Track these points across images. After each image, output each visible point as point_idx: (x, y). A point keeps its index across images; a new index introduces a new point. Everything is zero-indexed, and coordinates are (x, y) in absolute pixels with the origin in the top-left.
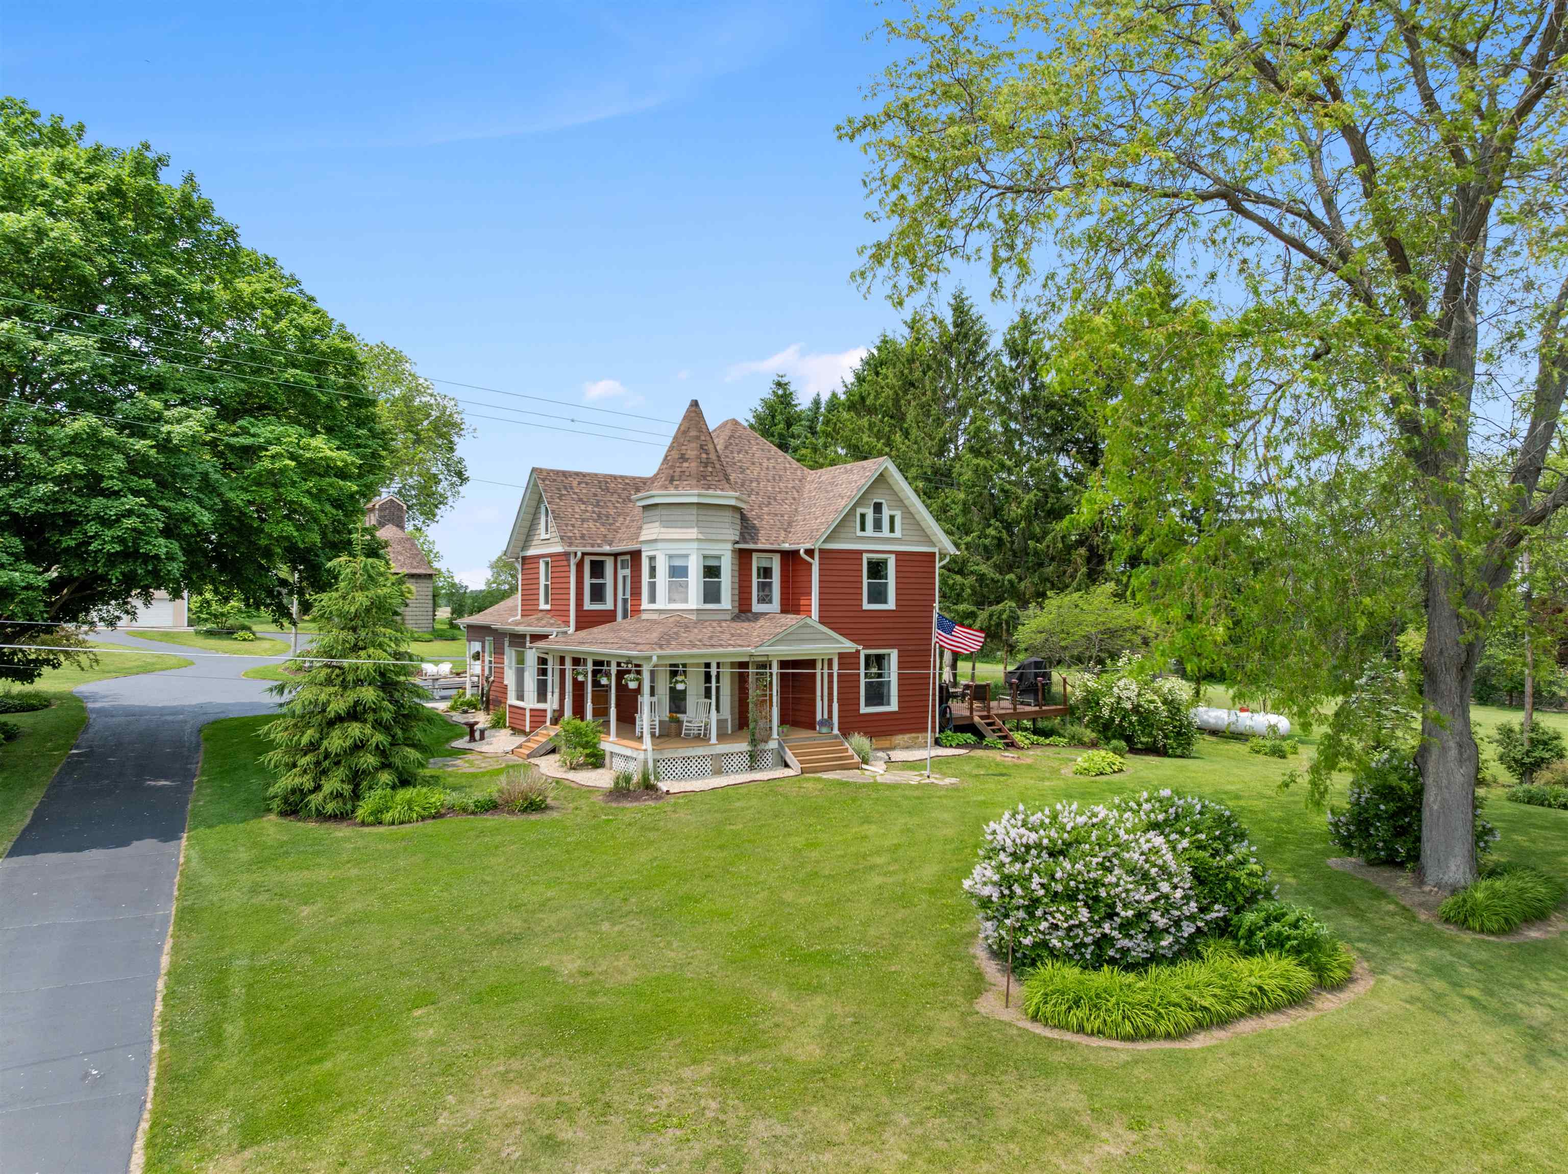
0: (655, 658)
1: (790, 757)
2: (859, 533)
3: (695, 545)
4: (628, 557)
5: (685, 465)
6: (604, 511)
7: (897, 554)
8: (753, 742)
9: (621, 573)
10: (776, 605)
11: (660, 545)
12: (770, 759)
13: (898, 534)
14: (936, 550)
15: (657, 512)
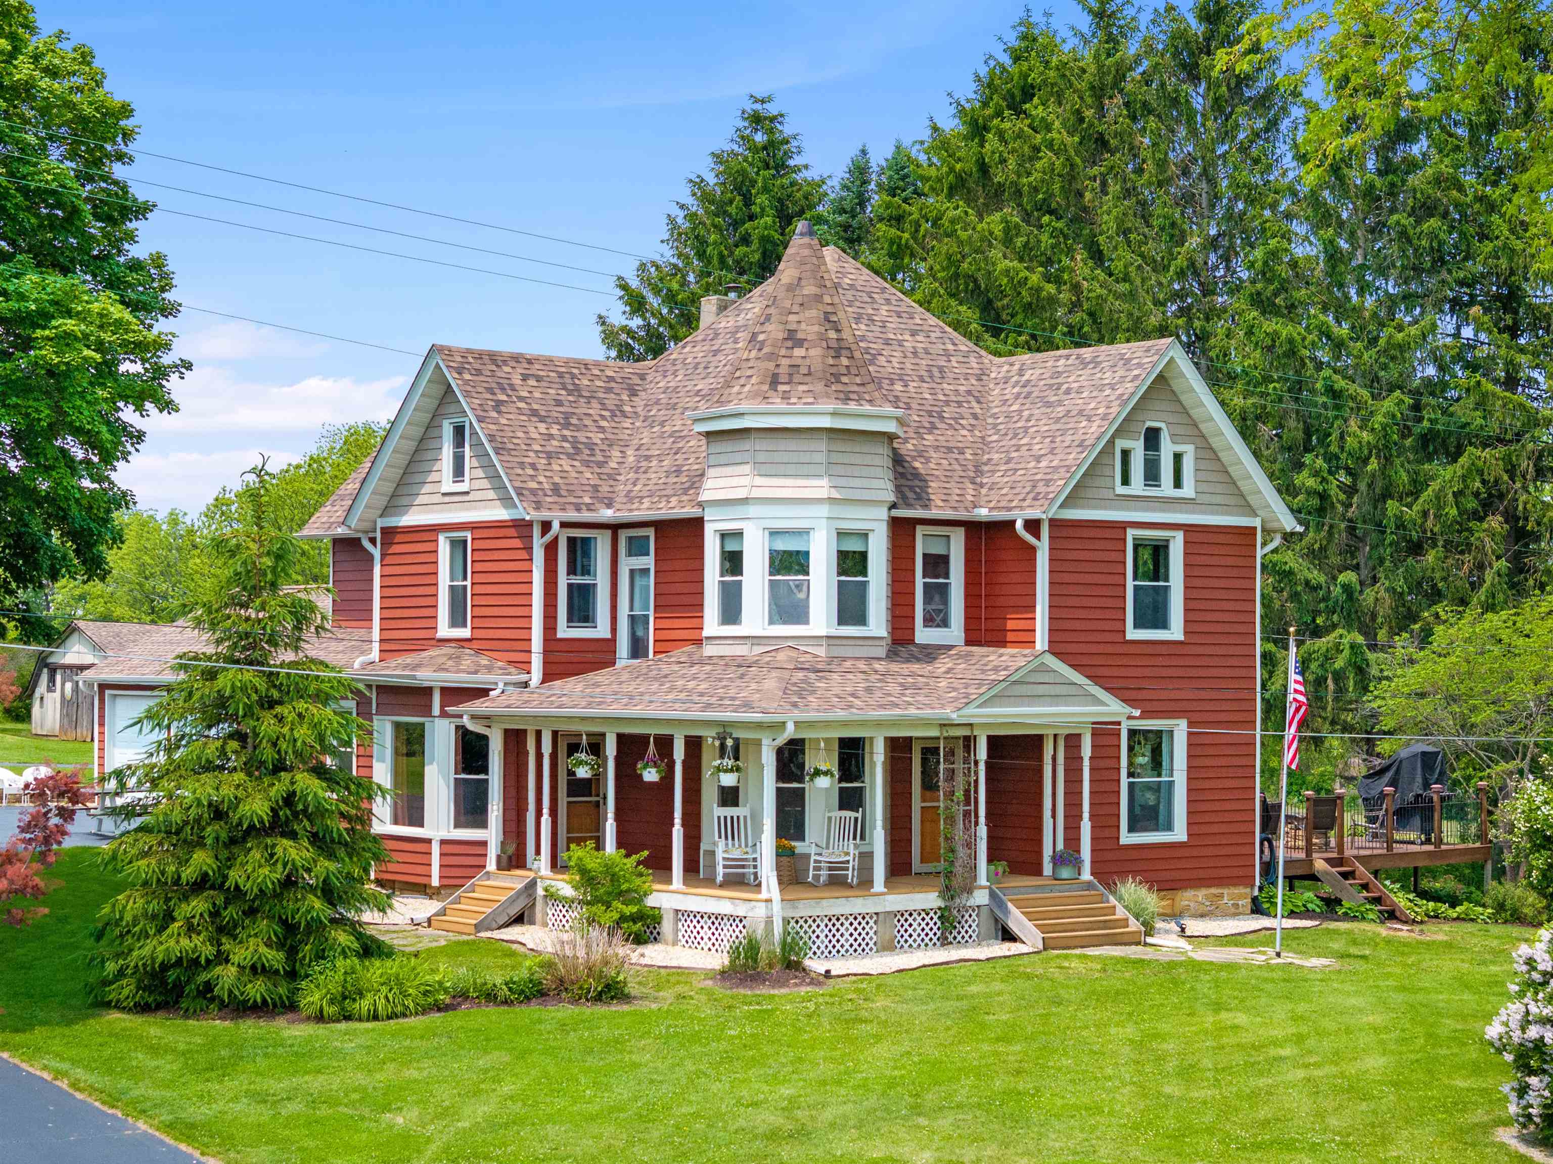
0: (790, 726)
1: (1017, 920)
2: (1120, 490)
3: (824, 511)
4: (651, 532)
5: (799, 352)
6: (581, 436)
7: (1188, 529)
8: (948, 893)
9: (626, 564)
10: (955, 632)
11: (752, 510)
12: (973, 924)
13: (1188, 490)
14: (1257, 523)
15: (746, 445)
